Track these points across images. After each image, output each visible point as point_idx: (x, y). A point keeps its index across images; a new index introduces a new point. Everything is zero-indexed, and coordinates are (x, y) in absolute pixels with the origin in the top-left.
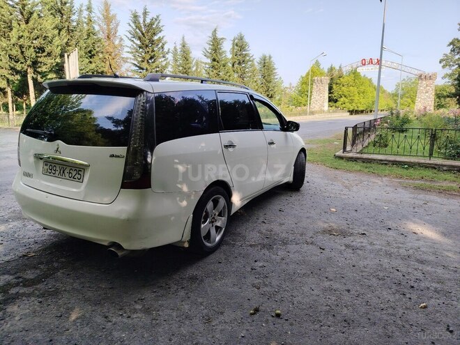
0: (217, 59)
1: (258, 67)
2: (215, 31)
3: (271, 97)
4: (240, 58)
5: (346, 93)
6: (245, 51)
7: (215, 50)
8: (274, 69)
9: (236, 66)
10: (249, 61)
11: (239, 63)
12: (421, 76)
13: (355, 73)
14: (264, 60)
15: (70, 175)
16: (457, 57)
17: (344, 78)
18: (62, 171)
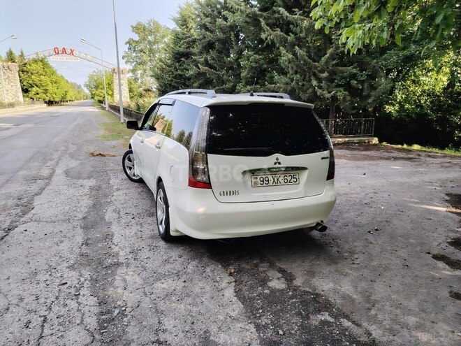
5: (38, 83)
12: (114, 70)
13: (42, 61)
15: (286, 181)
16: (134, 54)
17: (30, 65)
18: (276, 180)
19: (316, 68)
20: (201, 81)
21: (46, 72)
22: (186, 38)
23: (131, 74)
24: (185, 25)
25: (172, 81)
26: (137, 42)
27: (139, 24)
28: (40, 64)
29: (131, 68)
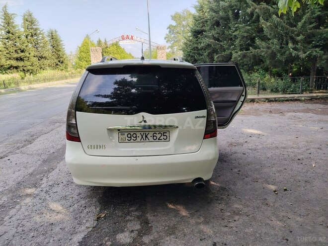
0: (11, 31)
1: (47, 39)
2: (5, 7)
3: (62, 63)
4: (32, 31)
6: (34, 25)
7: (8, 24)
8: (61, 41)
9: (29, 37)
10: (40, 34)
11: (32, 36)
12: (158, 47)
13: (116, 44)
14: (52, 33)
15: (155, 138)
16: (173, 36)
17: (109, 48)
18: (144, 137)
19: (293, 32)
20: (209, 51)
21: (118, 52)
22: (201, 19)
23: (170, 50)
24: (201, 10)
25: (191, 52)
26: (175, 27)
27: (176, 14)
28: (115, 46)
29: (170, 45)
